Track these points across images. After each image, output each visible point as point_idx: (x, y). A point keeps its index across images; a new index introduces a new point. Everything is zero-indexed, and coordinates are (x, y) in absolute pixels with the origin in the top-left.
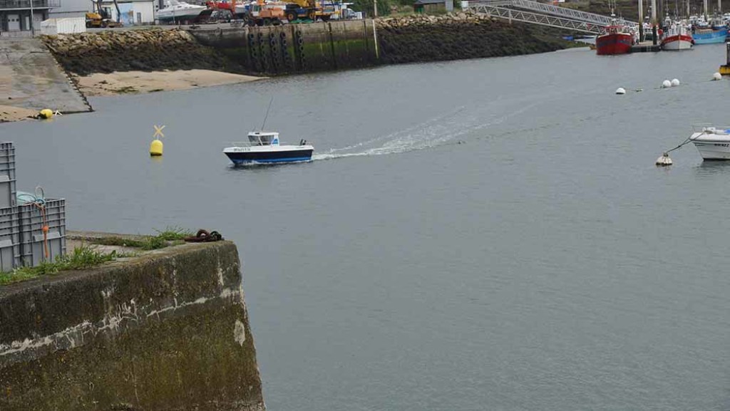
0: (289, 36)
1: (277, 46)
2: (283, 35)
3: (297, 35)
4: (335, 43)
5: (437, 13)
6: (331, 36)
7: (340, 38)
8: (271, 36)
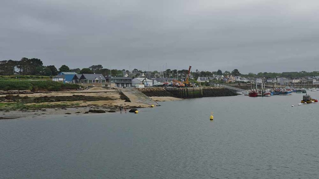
0: (186, 90)
1: (184, 92)
2: (185, 90)
3: (187, 90)
4: (194, 92)
5: (213, 86)
6: (194, 91)
7: (195, 91)
8: (182, 90)
